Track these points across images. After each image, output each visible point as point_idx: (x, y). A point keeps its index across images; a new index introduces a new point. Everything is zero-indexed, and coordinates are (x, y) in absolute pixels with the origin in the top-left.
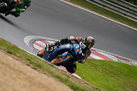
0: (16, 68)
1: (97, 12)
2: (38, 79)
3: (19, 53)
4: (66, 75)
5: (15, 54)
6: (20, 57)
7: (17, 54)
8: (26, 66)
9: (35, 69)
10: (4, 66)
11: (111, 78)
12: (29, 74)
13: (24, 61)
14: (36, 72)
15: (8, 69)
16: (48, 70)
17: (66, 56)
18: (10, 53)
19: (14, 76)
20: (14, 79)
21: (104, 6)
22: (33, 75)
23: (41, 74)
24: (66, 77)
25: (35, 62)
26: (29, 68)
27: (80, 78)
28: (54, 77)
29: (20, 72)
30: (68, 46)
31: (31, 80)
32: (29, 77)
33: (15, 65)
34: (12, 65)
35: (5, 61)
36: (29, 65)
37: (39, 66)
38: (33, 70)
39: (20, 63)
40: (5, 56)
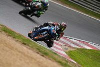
0: (29, 55)
1: (88, 14)
2: (45, 63)
3: (31, 44)
4: (65, 60)
5: (28, 45)
6: (32, 47)
7: (30, 45)
8: (36, 54)
9: (43, 56)
10: (20, 54)
11: (98, 63)
12: (38, 60)
13: (35, 50)
14: (43, 58)
15: (23, 56)
16: (52, 57)
17: (45, 34)
18: (25, 44)
19: (28, 61)
20: (28, 63)
21: (93, 10)
22: (41, 60)
23: (47, 60)
24: (65, 62)
25: (43, 51)
26: (38, 55)
27: (75, 62)
28: (57, 62)
29: (32, 58)
30: (47, 28)
31: (40, 64)
32: (39, 62)
33: (28, 53)
34: (26, 53)
35: (21, 50)
36: (38, 53)
37: (46, 54)
38: (42, 57)
39: (32, 51)
40: (21, 46)
